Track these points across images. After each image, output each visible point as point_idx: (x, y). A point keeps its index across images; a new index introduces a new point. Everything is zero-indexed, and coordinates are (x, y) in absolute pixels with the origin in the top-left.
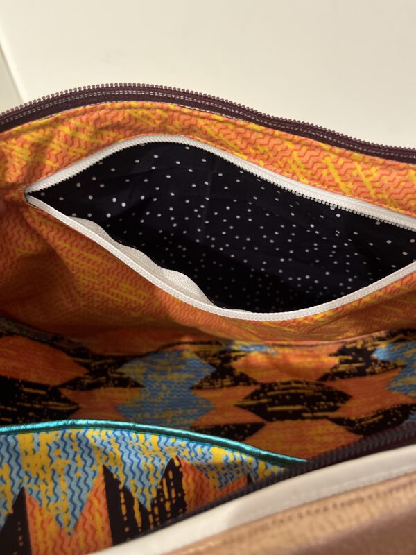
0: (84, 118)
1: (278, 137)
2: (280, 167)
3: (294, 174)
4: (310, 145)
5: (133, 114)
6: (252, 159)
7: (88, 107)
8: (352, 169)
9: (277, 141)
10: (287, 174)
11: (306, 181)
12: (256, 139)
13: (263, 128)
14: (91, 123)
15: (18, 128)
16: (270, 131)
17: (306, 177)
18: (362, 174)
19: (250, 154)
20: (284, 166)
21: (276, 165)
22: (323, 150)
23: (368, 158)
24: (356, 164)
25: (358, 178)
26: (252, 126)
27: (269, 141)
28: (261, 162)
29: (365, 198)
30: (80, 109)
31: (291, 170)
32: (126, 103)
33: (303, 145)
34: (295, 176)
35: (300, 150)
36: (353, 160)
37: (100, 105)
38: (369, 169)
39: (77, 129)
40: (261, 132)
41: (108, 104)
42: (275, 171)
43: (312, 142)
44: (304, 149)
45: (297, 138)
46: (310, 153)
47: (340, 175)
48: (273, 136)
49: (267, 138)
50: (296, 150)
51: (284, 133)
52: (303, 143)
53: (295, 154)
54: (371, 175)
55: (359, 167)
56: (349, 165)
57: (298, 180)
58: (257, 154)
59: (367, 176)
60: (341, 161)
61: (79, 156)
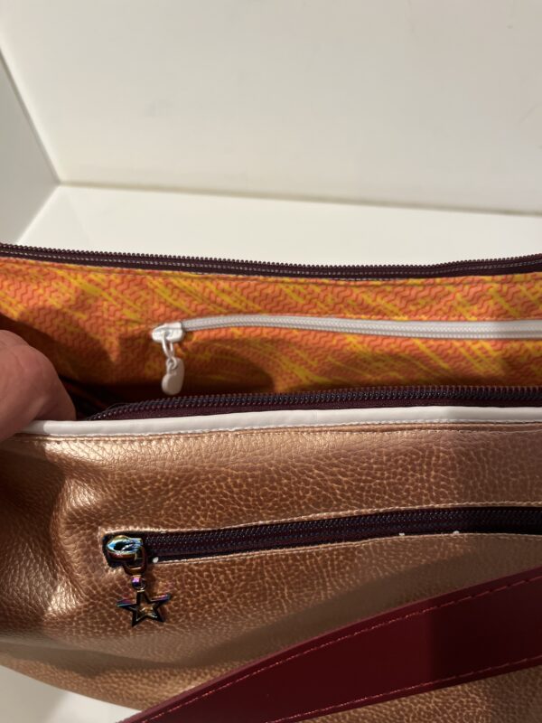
0: (234, 283)
1: (439, 284)
2: (445, 314)
3: (460, 315)
4: (470, 283)
5: (285, 289)
6: (413, 318)
7: (240, 276)
8: (517, 292)
9: (439, 288)
10: (453, 319)
11: (474, 318)
12: (417, 293)
13: (422, 280)
14: (239, 290)
15: (169, 272)
16: (431, 280)
17: (473, 314)
18: (528, 294)
19: (410, 311)
20: (450, 310)
21: (441, 313)
22: (485, 282)
23: (529, 275)
24: (518, 287)
25: (525, 300)
26: (412, 281)
27: (430, 291)
28: (423, 317)
29: (535, 315)
30: (232, 276)
31: (457, 313)
32: (280, 279)
33: (465, 284)
34: (462, 318)
35: (462, 290)
36: (516, 283)
37: (252, 277)
38: (532, 287)
39: (223, 291)
40: (422, 284)
41: (261, 278)
42: (440, 320)
43: (473, 279)
44: (467, 287)
45: (458, 279)
46: (473, 290)
47: (507, 301)
48: (434, 285)
49: (428, 288)
50: (459, 291)
51: (444, 279)
52: (465, 282)
53: (459, 296)
54: (537, 292)
55: (523, 288)
56: (513, 290)
57: (466, 320)
58: (418, 310)
59: (534, 294)
60: (505, 287)
61: (217, 312)
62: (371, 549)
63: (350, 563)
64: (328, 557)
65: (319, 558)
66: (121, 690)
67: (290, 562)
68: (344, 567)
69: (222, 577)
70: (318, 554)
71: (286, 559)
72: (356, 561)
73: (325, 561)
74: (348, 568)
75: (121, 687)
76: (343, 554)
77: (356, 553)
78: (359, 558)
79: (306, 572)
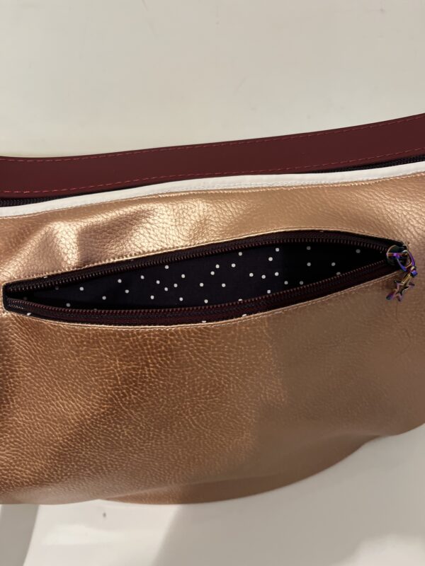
62: (180, 333)
63: (165, 344)
64: (147, 337)
65: (140, 337)
66: (10, 480)
67: (118, 337)
68: (160, 347)
69: (69, 339)
70: (138, 334)
71: (114, 335)
72: (169, 343)
73: (145, 340)
74: (163, 348)
75: (10, 478)
76: (158, 336)
77: (168, 335)
78: (171, 340)
79: (131, 348)
